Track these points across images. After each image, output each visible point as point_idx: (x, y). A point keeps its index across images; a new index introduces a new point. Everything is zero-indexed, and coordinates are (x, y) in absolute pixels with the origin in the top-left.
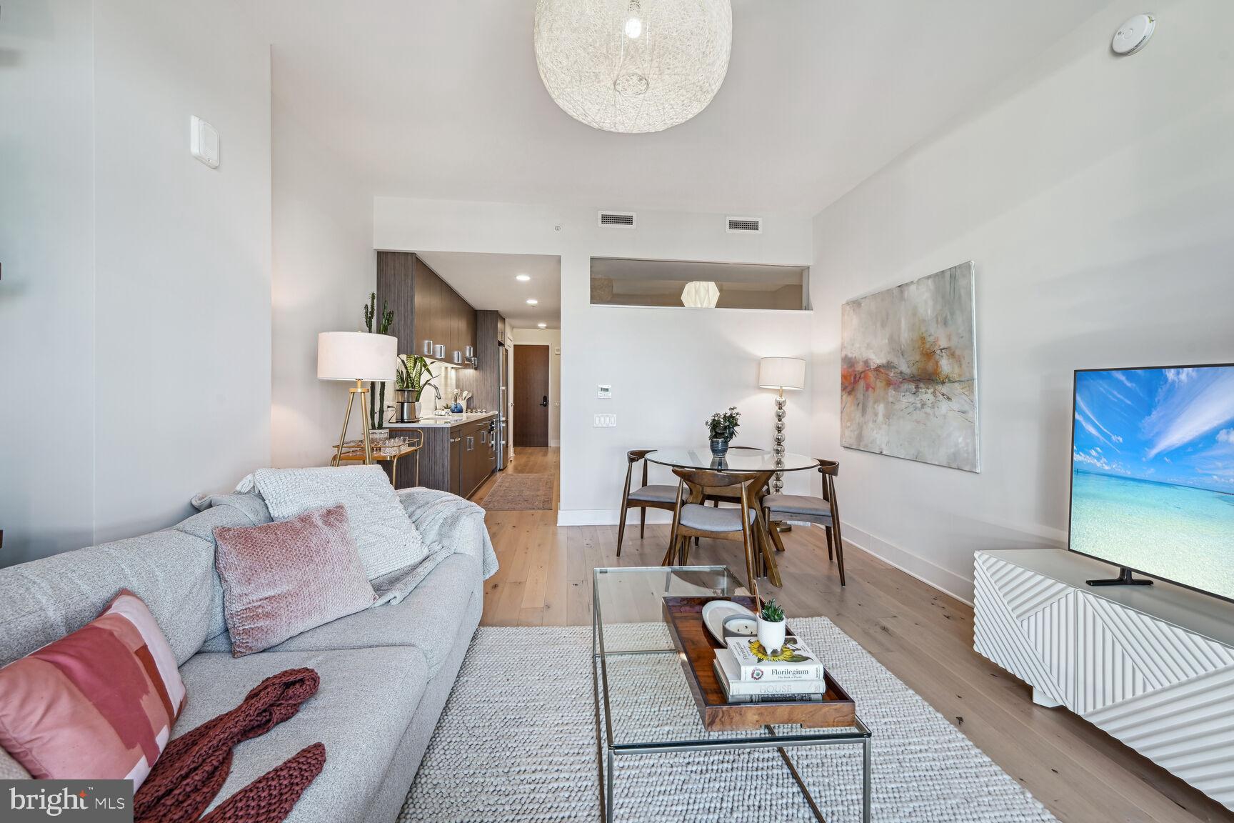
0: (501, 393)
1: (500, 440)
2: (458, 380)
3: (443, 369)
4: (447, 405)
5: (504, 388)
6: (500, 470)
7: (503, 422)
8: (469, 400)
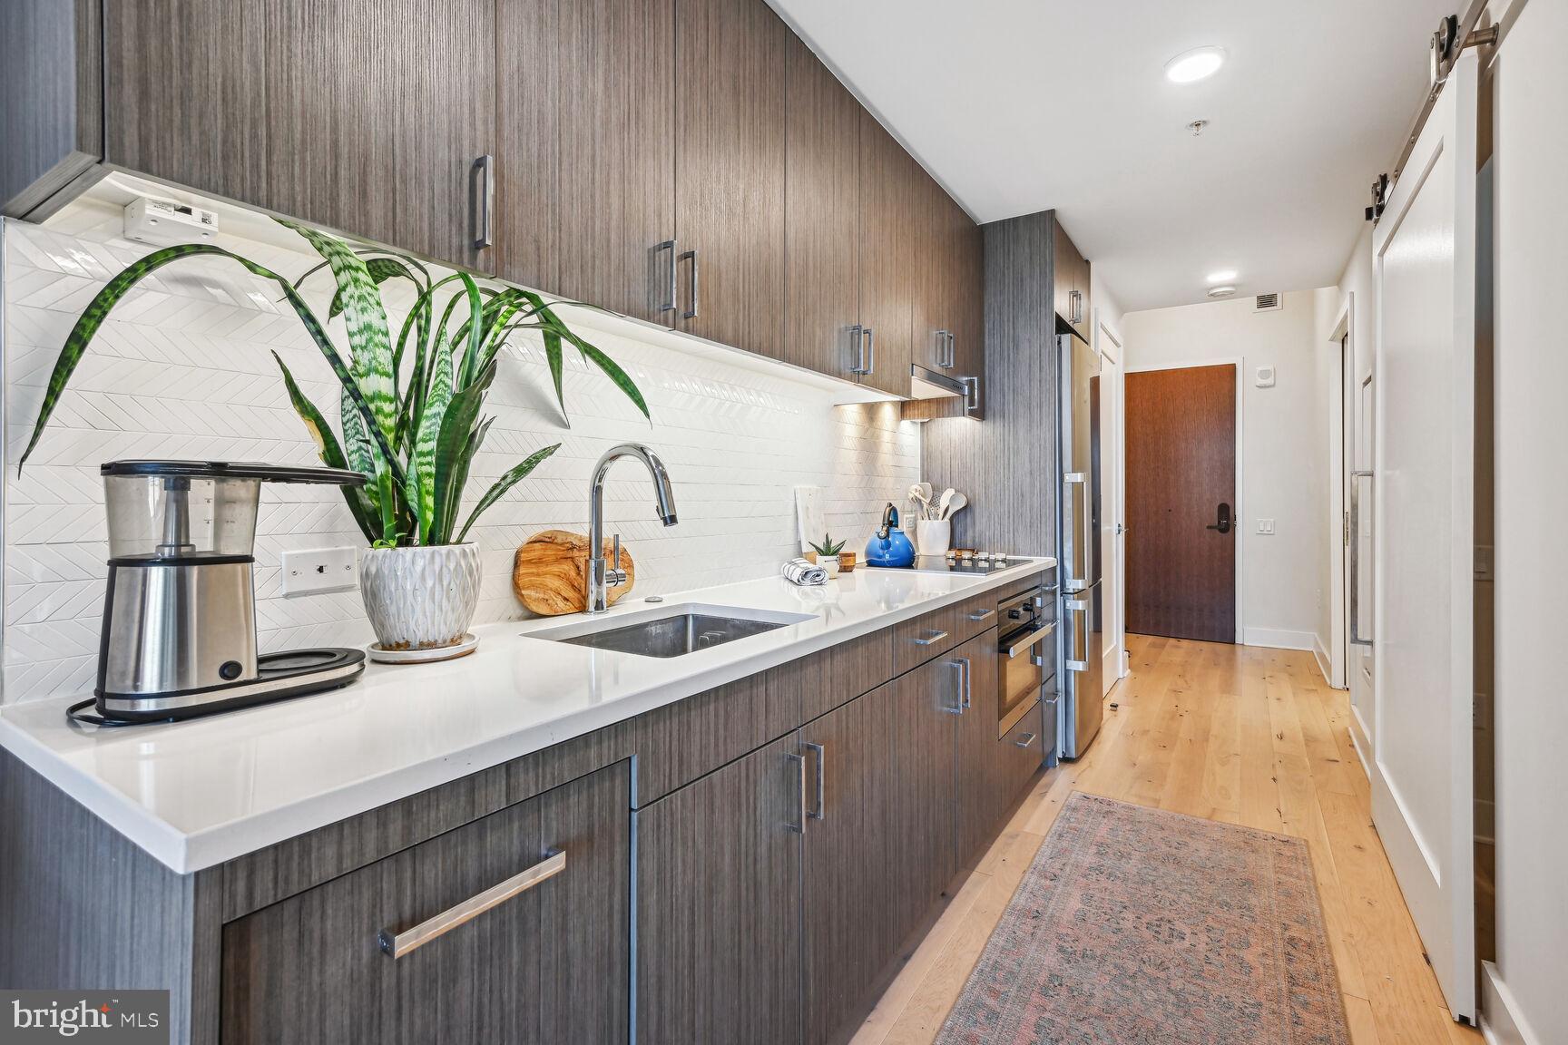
0: (1068, 493)
1: (1067, 657)
2: (927, 456)
3: (852, 414)
4: (828, 543)
5: (1079, 477)
6: (1066, 760)
7: (1079, 594)
8: (959, 520)
